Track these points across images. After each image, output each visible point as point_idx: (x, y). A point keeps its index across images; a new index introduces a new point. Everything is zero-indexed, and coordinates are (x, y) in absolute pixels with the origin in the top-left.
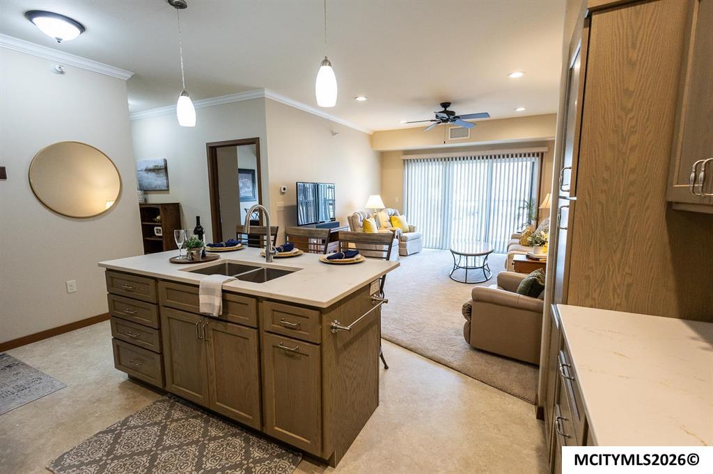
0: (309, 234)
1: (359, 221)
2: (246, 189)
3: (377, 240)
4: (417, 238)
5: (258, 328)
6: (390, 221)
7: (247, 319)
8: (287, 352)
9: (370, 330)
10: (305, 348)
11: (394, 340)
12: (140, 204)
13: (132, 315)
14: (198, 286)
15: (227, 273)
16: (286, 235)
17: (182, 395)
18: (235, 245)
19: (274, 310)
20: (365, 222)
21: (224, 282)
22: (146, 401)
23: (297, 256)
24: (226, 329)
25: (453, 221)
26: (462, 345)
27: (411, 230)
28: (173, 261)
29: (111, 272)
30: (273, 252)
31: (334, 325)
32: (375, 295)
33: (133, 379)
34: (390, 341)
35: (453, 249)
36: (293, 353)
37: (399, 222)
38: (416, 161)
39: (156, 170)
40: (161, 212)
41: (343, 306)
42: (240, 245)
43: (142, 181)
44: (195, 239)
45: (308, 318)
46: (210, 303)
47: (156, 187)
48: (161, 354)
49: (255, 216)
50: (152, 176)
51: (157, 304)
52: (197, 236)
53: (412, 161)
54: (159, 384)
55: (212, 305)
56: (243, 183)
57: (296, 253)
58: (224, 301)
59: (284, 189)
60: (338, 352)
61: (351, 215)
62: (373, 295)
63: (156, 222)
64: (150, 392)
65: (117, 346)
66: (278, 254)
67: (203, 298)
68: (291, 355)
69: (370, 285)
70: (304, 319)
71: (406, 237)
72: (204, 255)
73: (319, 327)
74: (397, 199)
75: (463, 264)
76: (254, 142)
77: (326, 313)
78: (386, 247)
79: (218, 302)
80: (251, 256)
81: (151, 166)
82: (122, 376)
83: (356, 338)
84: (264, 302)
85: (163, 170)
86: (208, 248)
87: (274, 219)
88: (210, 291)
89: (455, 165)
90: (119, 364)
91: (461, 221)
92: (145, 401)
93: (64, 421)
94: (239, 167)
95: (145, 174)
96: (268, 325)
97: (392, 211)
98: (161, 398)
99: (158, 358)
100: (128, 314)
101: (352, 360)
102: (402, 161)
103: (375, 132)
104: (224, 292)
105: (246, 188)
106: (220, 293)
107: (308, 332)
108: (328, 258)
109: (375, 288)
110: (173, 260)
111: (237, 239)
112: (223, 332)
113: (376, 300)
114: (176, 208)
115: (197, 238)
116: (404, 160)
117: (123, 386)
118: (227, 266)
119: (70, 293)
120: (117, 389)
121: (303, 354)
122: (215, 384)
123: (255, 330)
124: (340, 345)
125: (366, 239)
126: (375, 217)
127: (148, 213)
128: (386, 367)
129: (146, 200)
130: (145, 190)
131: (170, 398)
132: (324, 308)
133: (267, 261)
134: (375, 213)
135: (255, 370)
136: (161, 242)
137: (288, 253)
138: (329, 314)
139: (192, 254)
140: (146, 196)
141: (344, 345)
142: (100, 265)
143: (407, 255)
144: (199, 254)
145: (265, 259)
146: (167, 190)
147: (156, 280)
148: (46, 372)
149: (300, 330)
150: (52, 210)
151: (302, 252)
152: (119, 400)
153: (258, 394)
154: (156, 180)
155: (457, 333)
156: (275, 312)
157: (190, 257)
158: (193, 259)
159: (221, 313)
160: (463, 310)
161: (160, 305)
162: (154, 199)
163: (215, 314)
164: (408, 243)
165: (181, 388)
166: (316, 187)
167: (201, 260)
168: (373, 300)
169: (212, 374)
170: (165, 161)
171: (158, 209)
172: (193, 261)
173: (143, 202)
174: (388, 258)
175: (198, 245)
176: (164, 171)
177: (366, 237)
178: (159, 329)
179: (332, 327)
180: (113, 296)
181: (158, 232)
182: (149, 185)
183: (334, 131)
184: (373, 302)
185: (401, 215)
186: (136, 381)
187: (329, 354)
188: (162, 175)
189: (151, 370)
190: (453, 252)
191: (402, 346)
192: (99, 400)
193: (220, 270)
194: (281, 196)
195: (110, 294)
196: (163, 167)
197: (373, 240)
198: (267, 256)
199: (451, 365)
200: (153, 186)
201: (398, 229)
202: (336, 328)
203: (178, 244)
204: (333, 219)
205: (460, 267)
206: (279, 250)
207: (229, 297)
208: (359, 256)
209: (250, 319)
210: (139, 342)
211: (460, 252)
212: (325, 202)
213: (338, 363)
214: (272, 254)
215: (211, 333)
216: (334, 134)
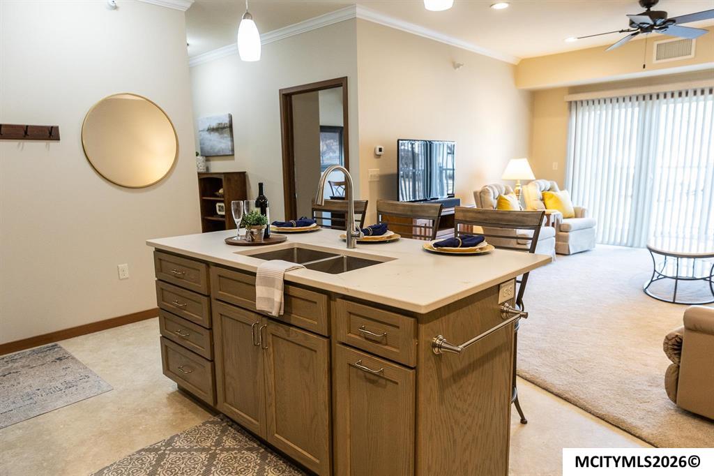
0: (412, 211)
1: (492, 197)
2: (331, 154)
3: (515, 221)
4: (589, 227)
5: (329, 337)
6: (543, 200)
7: (316, 323)
8: (368, 375)
9: (497, 359)
10: (392, 371)
11: (538, 381)
12: (199, 174)
13: (180, 307)
14: (254, 274)
15: (296, 260)
16: (379, 212)
17: (235, 418)
18: (309, 224)
19: (350, 313)
20: (500, 200)
21: (286, 270)
22: (195, 419)
23: (391, 241)
24: (289, 336)
25: (655, 203)
26: (661, 402)
27: (578, 214)
28: (230, 243)
29: (160, 252)
30: (355, 233)
31: (438, 342)
32: (507, 304)
33: (183, 391)
34: (533, 383)
35: (652, 246)
36: (376, 378)
37: (558, 202)
38: (591, 103)
39: (219, 129)
40: (224, 184)
41: (452, 315)
42: (315, 225)
43: (204, 144)
44: (256, 213)
45: (398, 327)
46: (269, 298)
47: (219, 151)
48: (212, 361)
49: (340, 191)
50: (215, 136)
51: (208, 296)
52: (258, 210)
53: (585, 104)
54: (209, 401)
55: (269, 300)
56: (327, 145)
57: (390, 237)
58: (287, 295)
59: (380, 150)
60: (443, 385)
61: (479, 189)
62: (503, 304)
63: (218, 197)
64: (200, 409)
65: (166, 346)
66: (363, 237)
67: (260, 291)
68: (374, 380)
69: (498, 287)
70: (391, 328)
71: (569, 226)
72: (267, 236)
73: (414, 342)
74: (555, 166)
75: (670, 272)
76: (340, 84)
77: (425, 323)
78: (530, 233)
79: (278, 296)
80: (328, 239)
81: (214, 125)
82: (171, 386)
83: (473, 366)
84: (338, 299)
85: (226, 128)
86: (273, 228)
87: (364, 191)
88: (269, 281)
89: (664, 107)
90: (168, 370)
91: (669, 204)
92: (193, 419)
93: (107, 429)
94: (321, 124)
95: (206, 135)
96: (342, 334)
97: (546, 184)
98: (212, 418)
99: (209, 365)
100: (177, 306)
101: (465, 401)
102: (567, 104)
103: (523, 60)
104: (287, 283)
105: (330, 152)
106: (280, 284)
107: (398, 348)
108: (436, 245)
109: (505, 295)
110: (230, 241)
111: (313, 218)
112: (284, 339)
113: (507, 312)
114: (242, 177)
115: (259, 213)
116: (571, 102)
117: (171, 397)
118: (295, 252)
119: (122, 279)
120: (165, 401)
121: (391, 381)
122: (274, 409)
123: (326, 340)
124: (446, 374)
125: (499, 220)
126: (518, 193)
127: (210, 185)
128: (523, 421)
129: (207, 168)
130: (208, 157)
131: (222, 420)
132: (421, 314)
133: (348, 246)
134: (518, 188)
135: (323, 396)
136: (224, 222)
137: (378, 238)
138: (431, 324)
139: (252, 233)
140: (208, 163)
141: (453, 376)
142: (149, 244)
143: (569, 255)
144: (261, 233)
145: (346, 244)
146: (231, 155)
147: (208, 264)
148: (95, 370)
149: (386, 345)
150: (103, 177)
151: (398, 236)
152: (166, 413)
153: (326, 429)
154: (219, 143)
155: (652, 382)
156: (352, 316)
157: (249, 238)
158: (253, 240)
159: (282, 313)
160: (665, 343)
161: (212, 296)
162: (218, 167)
163: (274, 313)
164: (572, 235)
165: (233, 408)
166: (429, 146)
167: (263, 242)
168: (503, 311)
169: (270, 394)
170: (231, 117)
171: (221, 180)
172: (253, 243)
173: (202, 170)
174: (532, 250)
175: (259, 222)
176: (228, 130)
177: (498, 216)
178: (211, 329)
179: (434, 345)
180: (163, 283)
181: (220, 211)
182: (211, 149)
183: (458, 62)
184: (502, 314)
185: (562, 189)
186: (186, 393)
187: (429, 386)
188: (226, 135)
189: (201, 381)
190: (651, 250)
191: (552, 393)
192: (145, 411)
193: (287, 255)
194: (376, 160)
195: (159, 280)
196: (228, 125)
197: (509, 221)
198: (348, 241)
199: (639, 433)
200: (216, 150)
201: (555, 212)
202: (440, 347)
203: (236, 220)
204: (452, 195)
205: (665, 277)
206: (366, 232)
207: (294, 291)
208: (484, 244)
209: (320, 324)
210: (188, 344)
211: (666, 250)
212: (441, 173)
213: (442, 401)
214: (355, 236)
215: (270, 339)
216: (456, 66)
